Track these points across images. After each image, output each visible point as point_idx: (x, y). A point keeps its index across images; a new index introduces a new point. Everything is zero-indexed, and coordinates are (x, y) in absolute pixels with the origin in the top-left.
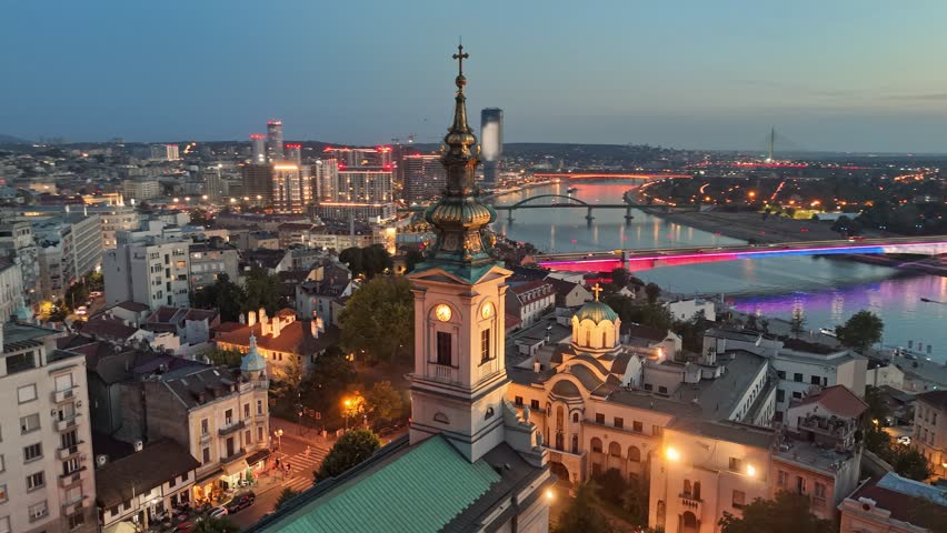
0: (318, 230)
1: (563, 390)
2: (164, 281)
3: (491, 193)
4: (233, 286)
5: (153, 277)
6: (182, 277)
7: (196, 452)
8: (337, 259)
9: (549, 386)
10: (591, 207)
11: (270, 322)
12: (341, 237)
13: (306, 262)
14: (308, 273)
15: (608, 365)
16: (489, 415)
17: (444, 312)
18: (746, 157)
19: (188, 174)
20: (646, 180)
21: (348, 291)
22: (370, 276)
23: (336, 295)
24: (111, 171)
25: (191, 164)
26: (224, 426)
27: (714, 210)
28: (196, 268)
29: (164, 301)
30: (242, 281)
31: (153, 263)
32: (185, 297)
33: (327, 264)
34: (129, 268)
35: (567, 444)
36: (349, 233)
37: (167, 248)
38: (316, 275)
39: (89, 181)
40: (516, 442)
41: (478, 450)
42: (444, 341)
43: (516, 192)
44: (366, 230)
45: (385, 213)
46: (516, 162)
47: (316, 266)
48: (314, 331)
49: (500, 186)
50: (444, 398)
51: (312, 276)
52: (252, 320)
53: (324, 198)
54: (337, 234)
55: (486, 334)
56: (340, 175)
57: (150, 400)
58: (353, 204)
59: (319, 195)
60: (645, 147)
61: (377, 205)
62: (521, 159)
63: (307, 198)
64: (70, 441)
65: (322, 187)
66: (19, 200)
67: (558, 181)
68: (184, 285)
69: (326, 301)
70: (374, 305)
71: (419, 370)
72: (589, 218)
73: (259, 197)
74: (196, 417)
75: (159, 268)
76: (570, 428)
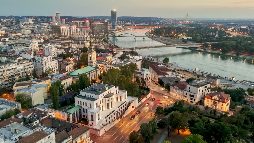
0: (73, 43)
1: (105, 64)
2: (54, 53)
3: (114, 32)
4: (64, 54)
5: (53, 53)
6: (56, 53)
7: (67, 71)
8: (78, 50)
9: (104, 64)
10: (135, 36)
11: (71, 59)
12: (78, 45)
13: (74, 51)
14: (74, 52)
15: (111, 62)
16: (95, 64)
17: (90, 55)
18: (182, 21)
19: (36, 27)
20: (153, 28)
21: (81, 55)
22: (84, 53)
23: (79, 55)
24: (16, 27)
25: (36, 24)
26: (69, 68)
27: (163, 37)
28: (58, 52)
29: (54, 56)
30: (65, 53)
31: (52, 51)
32: (57, 56)
33: (77, 51)
34: (49, 52)
35: (106, 70)
36: (80, 44)
37: (54, 49)
38: (76, 52)
39: (12, 29)
40: (97, 66)
41: (94, 66)
42: (90, 58)
43: (121, 31)
44: (83, 43)
45: (87, 38)
46: (122, 22)
47: (75, 51)
48: (77, 60)
49: (116, 30)
50: (90, 62)
51: (75, 53)
52: (68, 59)
53: (73, 35)
54: (77, 44)
55: (94, 57)
56: (76, 29)
57: (61, 66)
58: (80, 36)
59: (72, 33)
60: (157, 18)
61: (85, 36)
62: (123, 22)
63: (69, 34)
64: (57, 68)
65: (72, 32)
66: (14, 38)
67: (132, 28)
68: (56, 54)
69: (78, 56)
70: (85, 56)
71: (88, 60)
72: (135, 39)
73: (57, 34)
74: (67, 67)
75: (53, 52)
76: (106, 68)
